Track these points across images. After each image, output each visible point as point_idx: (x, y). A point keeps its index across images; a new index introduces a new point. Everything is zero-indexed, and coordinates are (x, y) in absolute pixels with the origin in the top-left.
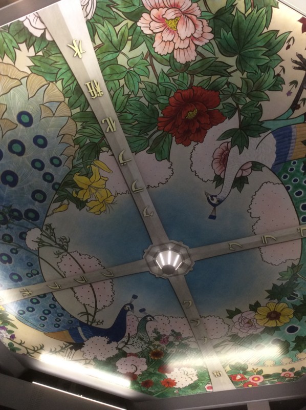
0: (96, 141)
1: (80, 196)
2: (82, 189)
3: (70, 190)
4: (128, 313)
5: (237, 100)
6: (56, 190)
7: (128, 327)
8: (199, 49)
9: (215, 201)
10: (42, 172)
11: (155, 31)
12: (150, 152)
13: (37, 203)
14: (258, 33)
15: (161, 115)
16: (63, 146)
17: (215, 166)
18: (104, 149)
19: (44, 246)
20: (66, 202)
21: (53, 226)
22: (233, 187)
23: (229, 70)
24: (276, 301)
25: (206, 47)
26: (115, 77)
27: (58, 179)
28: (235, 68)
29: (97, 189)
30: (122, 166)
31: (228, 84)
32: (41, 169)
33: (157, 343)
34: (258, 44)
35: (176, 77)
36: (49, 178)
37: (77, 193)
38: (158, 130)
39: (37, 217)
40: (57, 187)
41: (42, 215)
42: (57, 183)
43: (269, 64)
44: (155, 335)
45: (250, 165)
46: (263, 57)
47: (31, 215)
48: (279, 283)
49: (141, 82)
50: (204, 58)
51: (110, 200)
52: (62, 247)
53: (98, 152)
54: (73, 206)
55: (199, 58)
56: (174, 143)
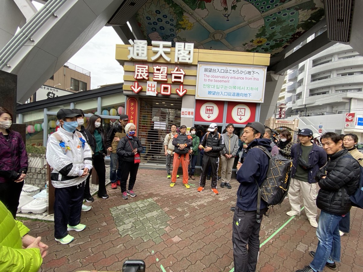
1: (183, 26)
2: (182, 25)
3: (179, 26)
9: (227, 16)
10: (170, 24)
12: (199, 8)
13: (172, 32)
17: (223, 5)
20: (180, 29)
21: (179, 36)
22: (232, 9)
24: (259, 38)
27: (175, 24)
29: (187, 24)
32: (169, 23)
36: (172, 25)
37: (182, 26)
38: (198, 1)
39: (174, 35)
40: (175, 26)
41: (175, 35)
45: (236, 1)
47: (172, 35)
48: (259, 33)
51: (192, 25)
52: (184, 41)
53: (183, 13)
54: (182, 30)
56: (205, 3)
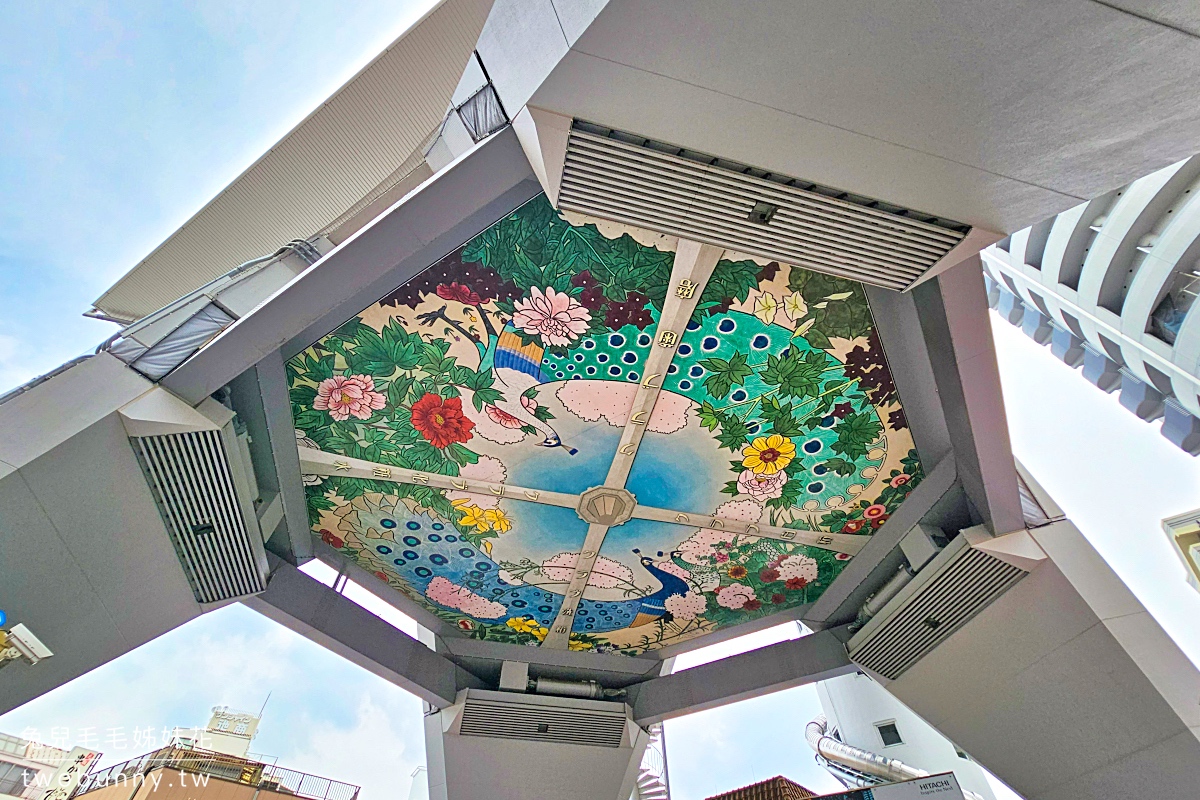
0: (431, 493)
1: (483, 530)
2: (476, 526)
3: (471, 533)
4: (655, 565)
5: (442, 382)
6: (467, 540)
7: (674, 574)
8: (377, 390)
9: (554, 443)
11: (348, 412)
12: (463, 465)
14: (381, 342)
15: (429, 441)
16: (425, 515)
17: (509, 425)
18: (442, 492)
19: (522, 577)
20: (483, 541)
21: (505, 561)
22: (545, 422)
23: (408, 377)
24: (746, 445)
25: (377, 384)
26: (377, 455)
28: (408, 372)
29: (482, 516)
30: (466, 489)
31: (421, 382)
33: (719, 565)
34: (392, 345)
35: (397, 416)
37: (478, 530)
38: (444, 450)
42: (460, 537)
43: (417, 345)
44: (704, 561)
45: (525, 399)
46: (406, 346)
48: (718, 433)
49: (389, 441)
50: (388, 390)
51: (500, 513)
52: (532, 568)
53: (444, 498)
55: (386, 393)
56: (463, 444)
